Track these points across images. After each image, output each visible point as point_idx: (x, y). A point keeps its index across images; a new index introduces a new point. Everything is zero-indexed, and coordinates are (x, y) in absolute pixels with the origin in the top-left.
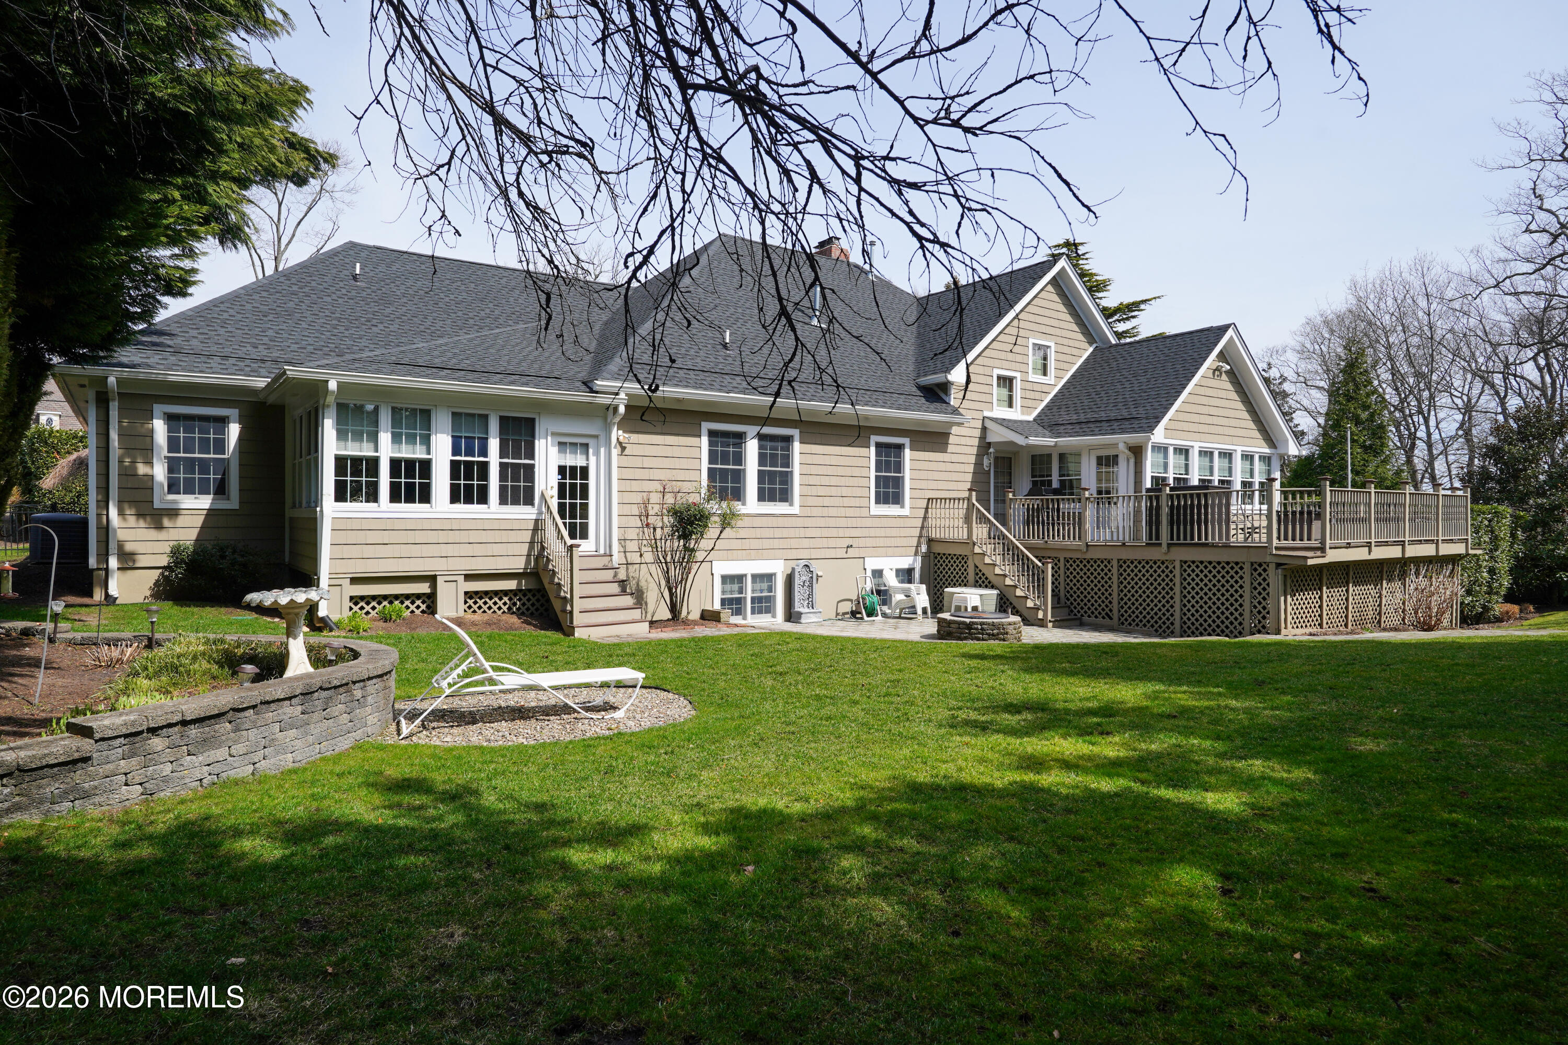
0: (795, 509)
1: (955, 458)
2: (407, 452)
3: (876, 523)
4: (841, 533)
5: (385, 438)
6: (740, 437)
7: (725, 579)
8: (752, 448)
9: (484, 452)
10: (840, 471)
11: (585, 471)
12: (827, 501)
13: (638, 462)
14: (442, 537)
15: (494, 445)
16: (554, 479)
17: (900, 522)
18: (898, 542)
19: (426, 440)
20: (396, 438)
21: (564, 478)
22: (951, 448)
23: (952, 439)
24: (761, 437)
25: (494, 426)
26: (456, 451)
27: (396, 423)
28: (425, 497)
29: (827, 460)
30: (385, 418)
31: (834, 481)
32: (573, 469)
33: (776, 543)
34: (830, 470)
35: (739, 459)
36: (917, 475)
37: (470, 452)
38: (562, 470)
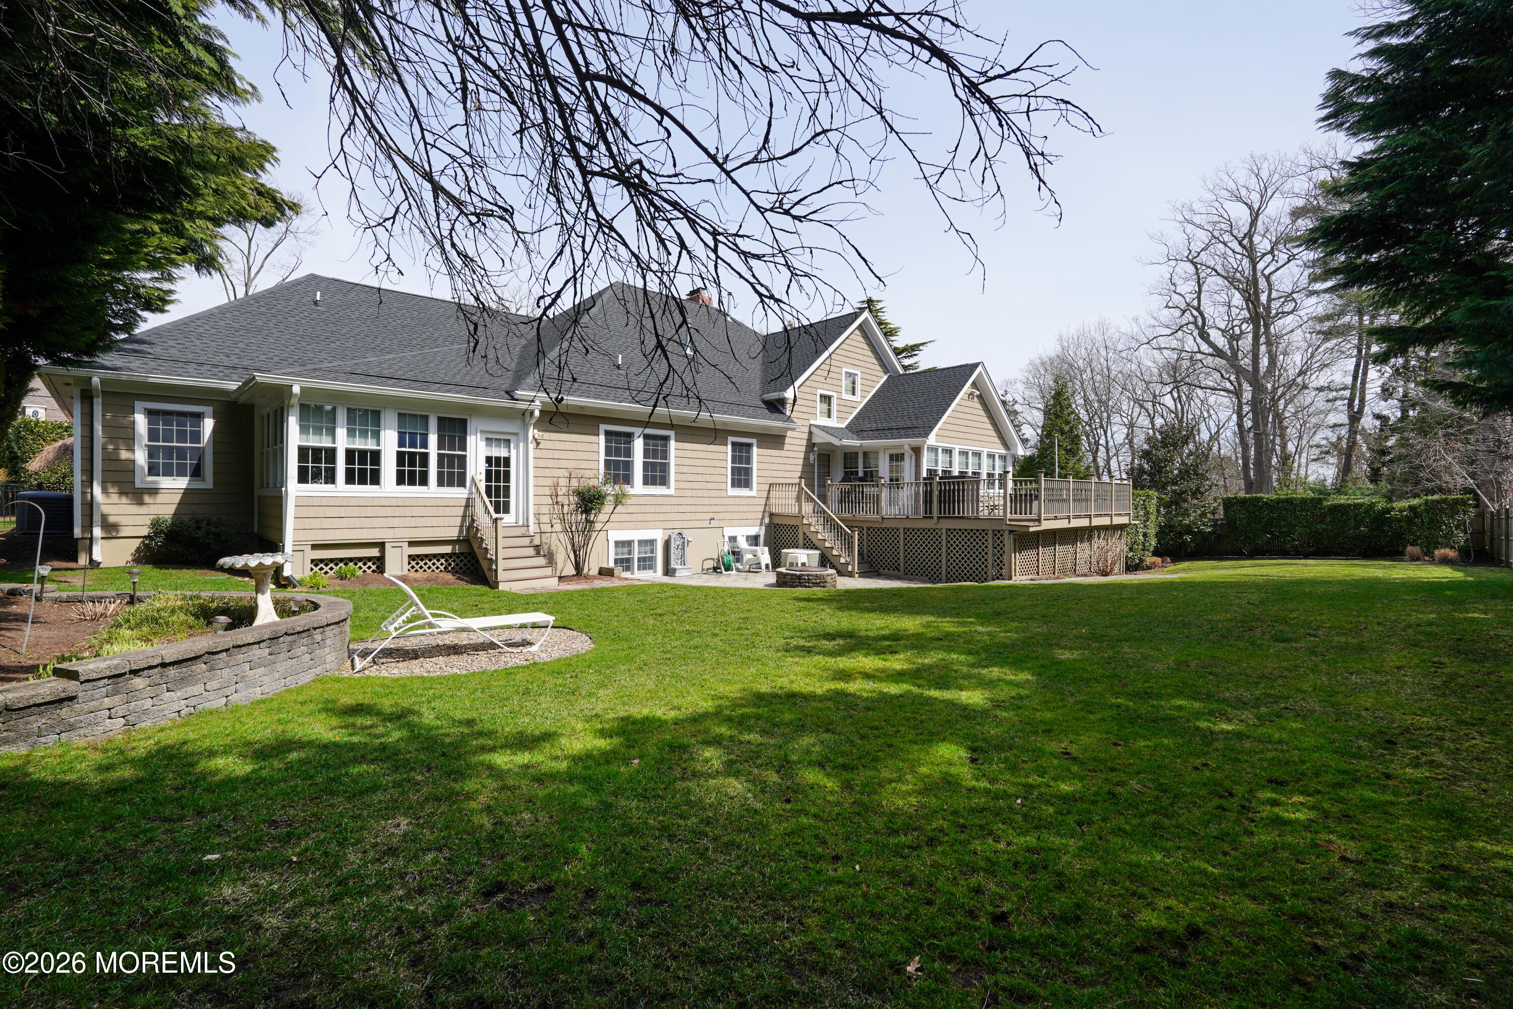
0: (671, 491)
1: (789, 454)
2: (359, 444)
3: (732, 501)
4: (706, 509)
5: (341, 433)
6: (630, 436)
7: (618, 544)
8: (638, 445)
9: (425, 445)
10: (706, 463)
11: (507, 461)
12: (695, 485)
13: (550, 454)
14: (389, 512)
15: (433, 439)
16: (482, 467)
17: (750, 501)
18: (748, 516)
19: (377, 435)
20: (351, 433)
21: (490, 465)
22: (786, 447)
23: (787, 440)
24: (646, 437)
25: (433, 424)
26: (401, 443)
27: (351, 420)
28: (375, 479)
29: (695, 455)
30: (341, 416)
31: (700, 470)
32: (498, 459)
33: (657, 517)
34: (698, 462)
35: (629, 453)
36: (762, 466)
37: (413, 445)
38: (489, 460)
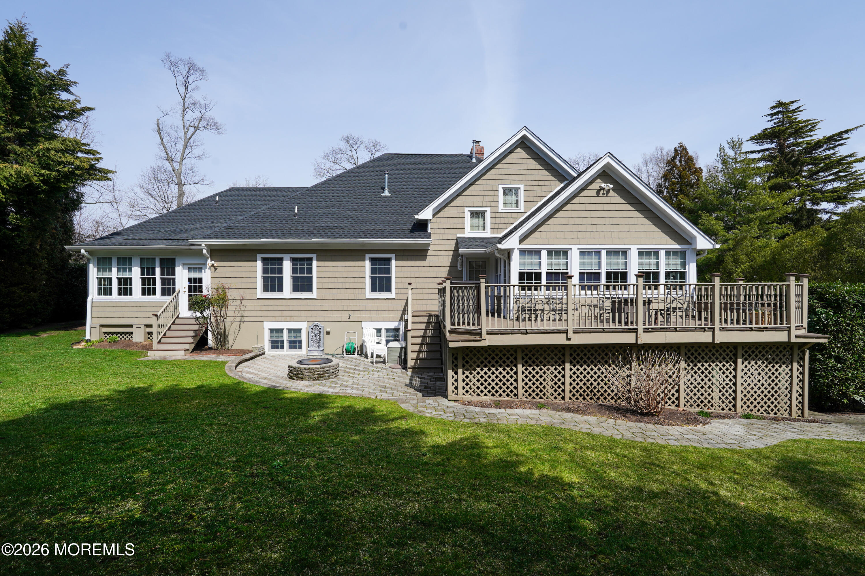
0: (314, 295)
1: (431, 264)
2: (122, 275)
3: (370, 302)
4: (345, 308)
5: (114, 270)
6: (280, 260)
7: (272, 331)
8: (287, 266)
9: (154, 274)
10: (345, 275)
11: (201, 280)
12: (335, 291)
13: (223, 275)
14: (135, 309)
15: (158, 270)
16: (186, 284)
17: (390, 302)
18: (393, 313)
19: (130, 270)
20: (119, 270)
21: (191, 283)
22: (428, 258)
23: (429, 253)
24: (293, 260)
25: (158, 263)
26: (142, 274)
27: (118, 264)
29: (336, 269)
30: (114, 262)
31: (340, 280)
32: (195, 279)
33: (303, 313)
34: (337, 275)
35: (280, 271)
37: (148, 274)
38: (190, 280)
